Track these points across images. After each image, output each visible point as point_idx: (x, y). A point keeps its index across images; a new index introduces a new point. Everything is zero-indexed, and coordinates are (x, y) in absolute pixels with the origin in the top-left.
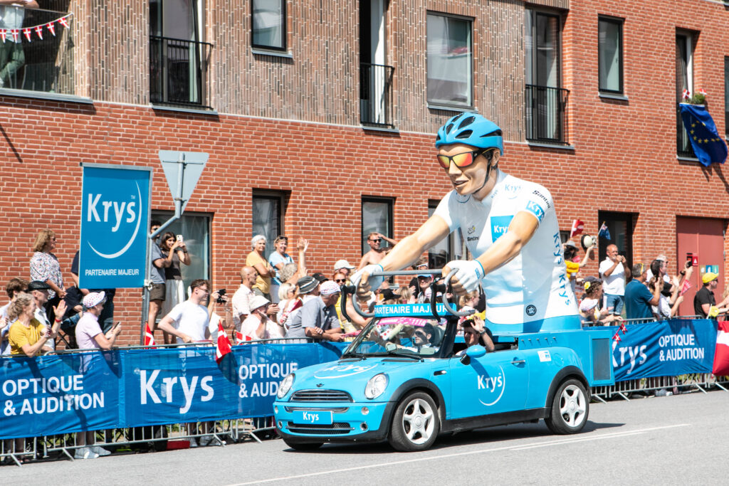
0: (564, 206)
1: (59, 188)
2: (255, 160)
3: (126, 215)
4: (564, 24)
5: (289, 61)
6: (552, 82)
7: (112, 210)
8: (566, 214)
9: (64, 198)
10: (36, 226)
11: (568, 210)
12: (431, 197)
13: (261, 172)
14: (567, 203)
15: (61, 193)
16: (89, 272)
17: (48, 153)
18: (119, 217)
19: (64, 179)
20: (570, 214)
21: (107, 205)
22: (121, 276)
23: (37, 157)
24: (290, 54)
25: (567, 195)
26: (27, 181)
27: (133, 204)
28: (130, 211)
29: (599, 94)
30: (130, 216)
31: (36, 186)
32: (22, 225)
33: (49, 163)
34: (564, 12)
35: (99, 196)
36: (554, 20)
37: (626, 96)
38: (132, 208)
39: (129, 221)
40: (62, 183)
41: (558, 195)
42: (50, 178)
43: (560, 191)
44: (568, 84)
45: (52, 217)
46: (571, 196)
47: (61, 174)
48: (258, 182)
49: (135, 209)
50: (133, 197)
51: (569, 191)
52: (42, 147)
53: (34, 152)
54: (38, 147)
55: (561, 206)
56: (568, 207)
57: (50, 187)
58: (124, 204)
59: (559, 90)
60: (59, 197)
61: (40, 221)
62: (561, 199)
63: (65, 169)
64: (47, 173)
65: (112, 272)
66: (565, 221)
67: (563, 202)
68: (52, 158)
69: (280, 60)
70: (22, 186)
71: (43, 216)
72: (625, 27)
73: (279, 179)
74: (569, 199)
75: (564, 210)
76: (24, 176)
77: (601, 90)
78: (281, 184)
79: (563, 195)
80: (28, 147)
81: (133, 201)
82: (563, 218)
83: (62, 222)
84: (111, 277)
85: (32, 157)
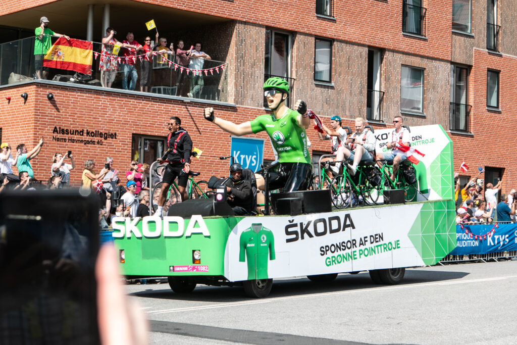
1: (218, 147)
2: (314, 136)
3: (251, 162)
4: (470, 73)
5: (332, 88)
6: (463, 101)
7: (245, 159)
9: (221, 152)
10: (207, 166)
13: (317, 142)
15: (219, 150)
17: (214, 130)
18: (248, 162)
19: (221, 143)
21: (243, 157)
23: (208, 132)
24: (333, 84)
26: (203, 144)
27: (255, 157)
28: (254, 160)
29: (487, 108)
30: (253, 163)
31: (208, 146)
32: (200, 165)
33: (214, 135)
34: (470, 67)
35: (239, 152)
36: (465, 70)
37: (500, 110)
38: (255, 158)
39: (253, 165)
40: (220, 145)
42: (214, 142)
43: (466, 156)
44: (471, 103)
45: (215, 161)
47: (220, 141)
48: (315, 147)
49: (256, 159)
50: (255, 153)
51: (470, 156)
52: (211, 128)
53: (207, 130)
54: (209, 127)
57: (214, 147)
58: (250, 156)
59: (467, 105)
60: (218, 152)
61: (209, 163)
63: (222, 138)
64: (213, 140)
68: (216, 133)
69: (328, 87)
70: (201, 146)
71: (211, 161)
72: (501, 75)
73: (325, 146)
76: (202, 141)
77: (488, 106)
78: (326, 148)
80: (205, 127)
81: (255, 155)
83: (219, 164)
85: (206, 132)
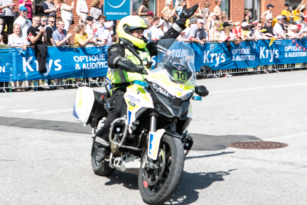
16: (108, 13)
22: (120, 15)
65: (116, 13)
84: (116, 15)
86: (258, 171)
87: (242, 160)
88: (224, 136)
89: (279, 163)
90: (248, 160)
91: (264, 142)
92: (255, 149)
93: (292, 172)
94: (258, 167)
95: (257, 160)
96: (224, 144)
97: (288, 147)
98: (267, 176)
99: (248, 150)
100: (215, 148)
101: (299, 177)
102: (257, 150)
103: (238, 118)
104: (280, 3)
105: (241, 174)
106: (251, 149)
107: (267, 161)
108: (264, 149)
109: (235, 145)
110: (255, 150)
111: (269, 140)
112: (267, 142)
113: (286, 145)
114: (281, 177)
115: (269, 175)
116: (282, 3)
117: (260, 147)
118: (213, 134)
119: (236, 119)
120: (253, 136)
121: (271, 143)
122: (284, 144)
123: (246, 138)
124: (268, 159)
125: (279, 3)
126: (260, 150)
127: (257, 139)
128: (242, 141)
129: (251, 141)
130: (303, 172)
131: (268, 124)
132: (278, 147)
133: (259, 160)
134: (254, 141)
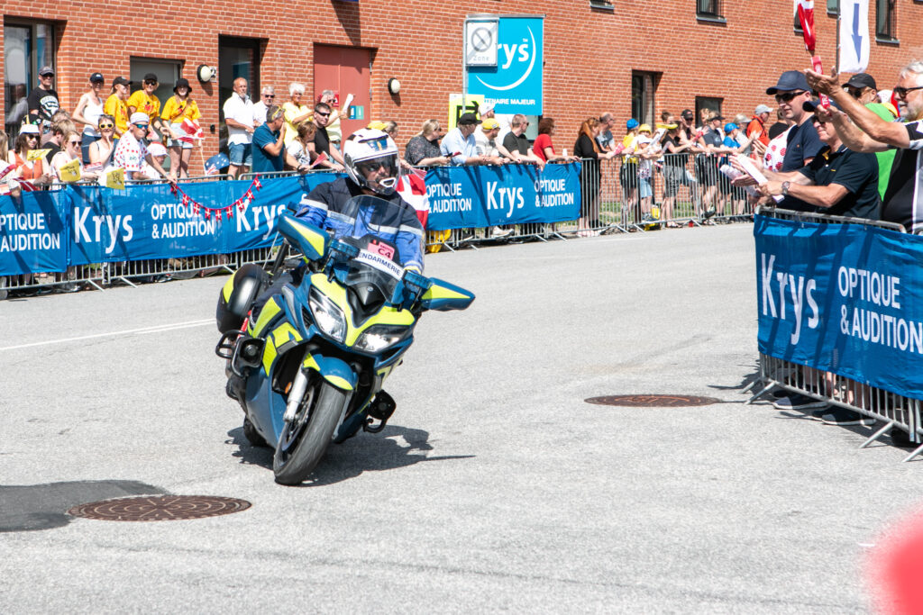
0: (177, 28)
8: (178, 38)
11: (181, 34)
12: (7, 12)
14: (179, 24)
20: (183, 39)
25: (180, 14)
41: (169, 13)
43: (171, 8)
46: (184, 15)
51: (182, 9)
55: (172, 28)
56: (181, 29)
62: (172, 18)
66: (178, 48)
67: (174, 23)
74: (182, 19)
75: (176, 33)
79: (175, 14)
82: (175, 43)
86: (193, 581)
87: (132, 554)
88: (45, 486)
89: (246, 557)
90: (151, 553)
91: (175, 497)
92: (157, 519)
93: (295, 581)
94: (190, 570)
95: (178, 550)
96: (59, 511)
97: (253, 507)
98: (229, 596)
99: (137, 524)
100: (37, 523)
101: (319, 592)
102: (165, 523)
103: (68, 430)
104: (117, 68)
105: (148, 593)
106: (146, 520)
107: (210, 552)
108: (185, 517)
109: (92, 510)
110: (160, 522)
111: (188, 491)
112: (184, 498)
113: (246, 505)
114: (270, 595)
115: (230, 590)
116: (122, 68)
117: (172, 515)
118: (11, 481)
119: (61, 433)
120: (135, 482)
121: (201, 500)
122: (239, 501)
123: (119, 489)
124: (208, 546)
125: (112, 67)
126: (174, 521)
127: (151, 489)
128: (109, 500)
129: (136, 496)
130: (324, 576)
131: (165, 443)
132: (225, 511)
133: (183, 550)
134: (144, 496)
